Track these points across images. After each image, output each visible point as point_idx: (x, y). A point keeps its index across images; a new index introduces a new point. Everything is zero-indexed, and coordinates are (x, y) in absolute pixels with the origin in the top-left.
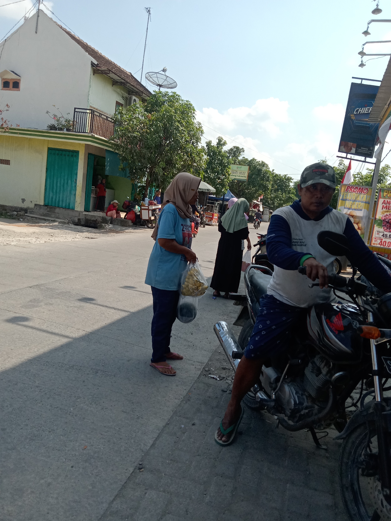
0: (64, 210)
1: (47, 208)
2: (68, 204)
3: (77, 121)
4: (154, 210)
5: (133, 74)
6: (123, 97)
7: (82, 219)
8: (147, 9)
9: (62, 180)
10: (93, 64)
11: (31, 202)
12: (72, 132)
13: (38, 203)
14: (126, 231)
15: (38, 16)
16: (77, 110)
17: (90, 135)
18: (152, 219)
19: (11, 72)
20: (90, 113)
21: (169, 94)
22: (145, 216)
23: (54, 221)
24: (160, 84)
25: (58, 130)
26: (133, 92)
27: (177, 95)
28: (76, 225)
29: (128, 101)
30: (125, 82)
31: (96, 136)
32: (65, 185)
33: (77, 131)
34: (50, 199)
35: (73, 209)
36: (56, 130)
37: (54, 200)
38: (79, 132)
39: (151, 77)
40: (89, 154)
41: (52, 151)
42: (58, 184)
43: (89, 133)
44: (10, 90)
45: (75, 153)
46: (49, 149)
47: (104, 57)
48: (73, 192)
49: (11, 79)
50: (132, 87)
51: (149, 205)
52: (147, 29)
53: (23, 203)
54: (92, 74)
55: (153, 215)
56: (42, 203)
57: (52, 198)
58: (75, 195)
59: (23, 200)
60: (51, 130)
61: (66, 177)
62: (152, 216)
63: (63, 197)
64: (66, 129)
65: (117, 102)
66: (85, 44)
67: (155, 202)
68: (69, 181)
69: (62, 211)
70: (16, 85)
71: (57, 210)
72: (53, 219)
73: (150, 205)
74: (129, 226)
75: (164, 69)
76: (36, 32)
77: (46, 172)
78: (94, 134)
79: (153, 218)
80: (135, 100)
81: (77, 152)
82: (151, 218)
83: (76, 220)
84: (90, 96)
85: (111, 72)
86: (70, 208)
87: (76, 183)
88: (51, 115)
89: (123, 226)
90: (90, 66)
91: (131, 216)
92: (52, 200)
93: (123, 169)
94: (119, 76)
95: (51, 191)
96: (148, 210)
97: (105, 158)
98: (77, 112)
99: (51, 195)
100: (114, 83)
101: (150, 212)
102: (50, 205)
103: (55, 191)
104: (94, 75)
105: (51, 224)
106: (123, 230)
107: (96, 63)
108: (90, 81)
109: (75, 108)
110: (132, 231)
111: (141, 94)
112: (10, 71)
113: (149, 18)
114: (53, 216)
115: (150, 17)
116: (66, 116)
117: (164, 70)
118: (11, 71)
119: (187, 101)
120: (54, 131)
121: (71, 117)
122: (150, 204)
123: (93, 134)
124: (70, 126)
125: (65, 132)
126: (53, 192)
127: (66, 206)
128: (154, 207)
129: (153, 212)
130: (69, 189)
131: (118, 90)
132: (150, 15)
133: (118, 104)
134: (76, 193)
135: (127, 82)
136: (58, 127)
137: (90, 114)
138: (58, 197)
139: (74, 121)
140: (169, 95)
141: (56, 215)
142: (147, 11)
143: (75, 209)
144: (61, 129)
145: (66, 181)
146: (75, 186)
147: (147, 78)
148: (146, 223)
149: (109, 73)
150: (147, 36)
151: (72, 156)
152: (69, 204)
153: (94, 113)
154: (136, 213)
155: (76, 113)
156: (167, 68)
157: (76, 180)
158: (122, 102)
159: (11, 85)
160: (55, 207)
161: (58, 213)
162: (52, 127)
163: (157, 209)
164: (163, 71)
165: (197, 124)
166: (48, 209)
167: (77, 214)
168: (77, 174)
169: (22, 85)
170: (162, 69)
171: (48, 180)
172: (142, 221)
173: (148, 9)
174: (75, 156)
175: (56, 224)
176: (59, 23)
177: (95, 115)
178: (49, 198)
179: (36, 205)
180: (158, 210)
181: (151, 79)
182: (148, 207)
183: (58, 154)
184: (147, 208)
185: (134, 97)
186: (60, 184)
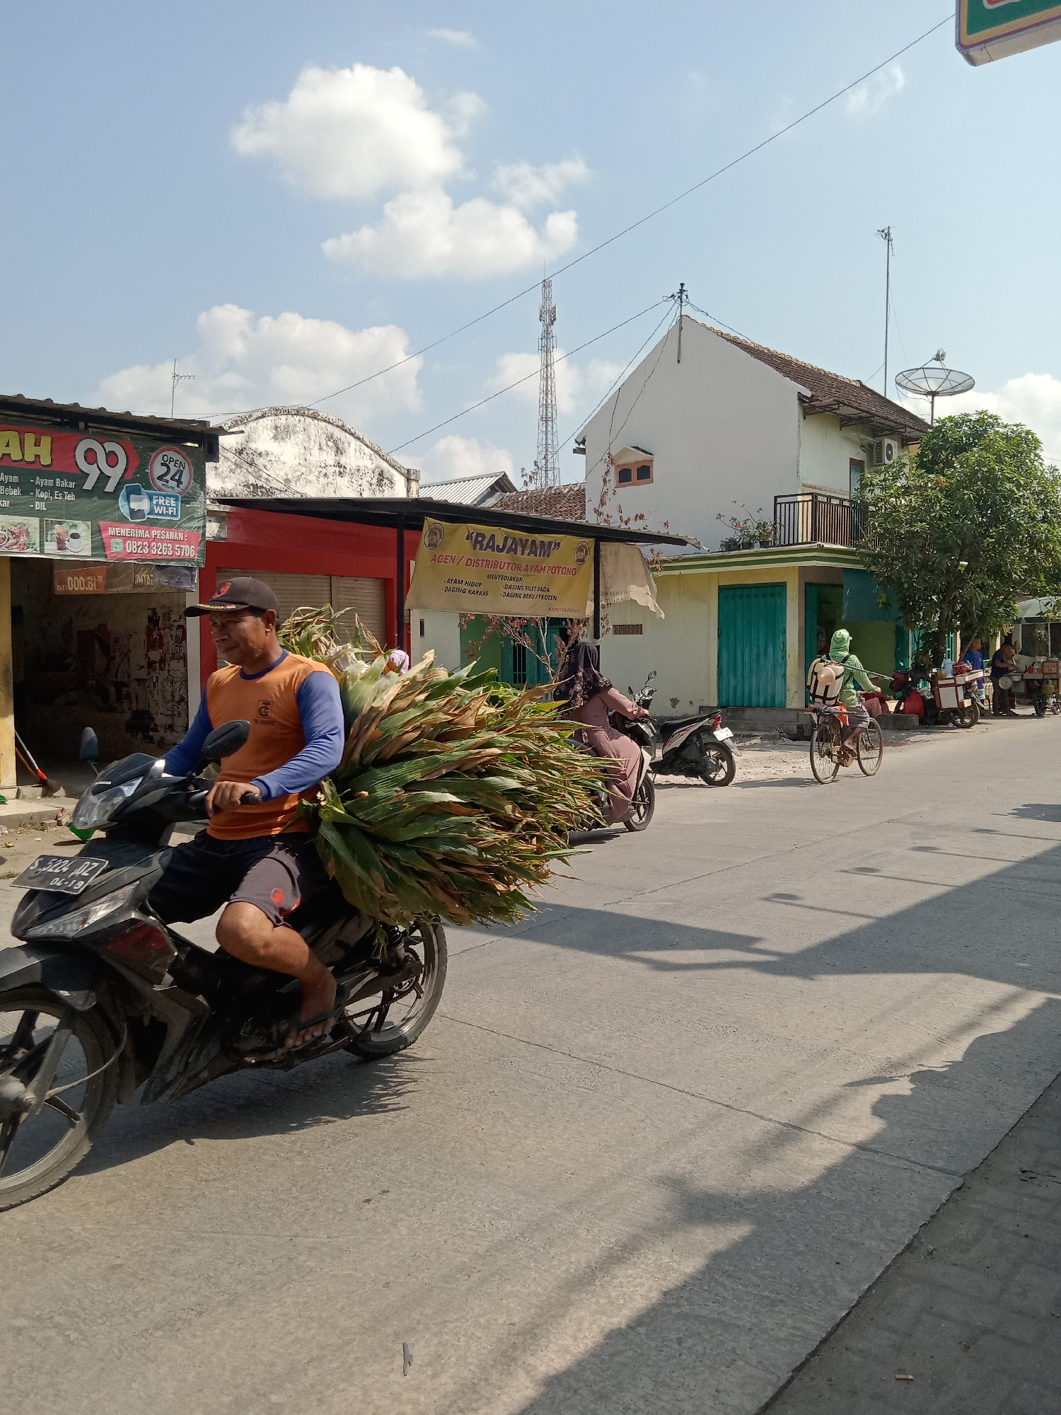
0: (763, 710)
1: (727, 711)
2: (769, 697)
3: (783, 523)
4: (967, 686)
5: (864, 383)
6: (862, 446)
7: (806, 725)
8: (883, 231)
9: (755, 649)
10: (801, 398)
11: (691, 703)
12: (774, 546)
13: (705, 704)
14: (912, 739)
15: (681, 329)
16: (779, 500)
17: (814, 545)
18: (966, 706)
19: (634, 449)
20: (810, 501)
21: (970, 418)
22: (948, 699)
23: (750, 737)
24: (934, 390)
25: (743, 549)
26: (883, 430)
27: (991, 417)
28: (794, 740)
29: (874, 455)
30: (869, 415)
31: (826, 546)
32: (762, 658)
33: (782, 543)
34: (731, 689)
35: (782, 707)
36: (738, 548)
37: (739, 692)
38: (789, 545)
39: (910, 378)
40: (808, 585)
41: (726, 593)
42: (747, 659)
43: (810, 543)
44: (632, 485)
45: (778, 589)
46: (722, 589)
47: (803, 365)
48: (780, 671)
49: (634, 463)
50: (882, 421)
51: (954, 674)
52: (888, 274)
53: (674, 706)
54: (802, 418)
55: (967, 696)
56: (714, 703)
57: (735, 689)
58: (784, 675)
59: (674, 702)
60: (729, 549)
61: (762, 643)
62: (965, 698)
63: (758, 683)
64: (760, 542)
65: (851, 460)
66: (766, 351)
67: (969, 666)
68: (770, 649)
69: (759, 712)
70: (644, 472)
71: (749, 713)
72: (747, 733)
73: (957, 674)
74: (914, 729)
75: (938, 355)
76: (679, 361)
77: (719, 635)
78: (822, 544)
79: (967, 703)
80: (890, 447)
81: (783, 585)
82: (963, 703)
83: (794, 729)
84: (800, 463)
85: (841, 405)
86: (774, 705)
87: (784, 650)
88: (727, 520)
89: (900, 729)
90: (797, 402)
91: (917, 705)
92: (735, 693)
93: (887, 605)
94: (857, 409)
95: (732, 677)
96: (956, 685)
97: (842, 586)
98: (780, 503)
99: (732, 684)
100: (845, 423)
101: (960, 690)
102: (731, 703)
103: (739, 673)
104: (805, 418)
105: (747, 743)
106: (903, 738)
107: (808, 393)
108: (799, 431)
109: (776, 498)
110: (925, 737)
111: (903, 430)
112: (631, 448)
113: (890, 250)
114: (743, 726)
115: (890, 246)
116: (758, 518)
117: (939, 358)
118: (634, 447)
119: (1017, 426)
120: (737, 551)
121: (768, 517)
122: (958, 671)
123: (819, 543)
124: (768, 536)
125: (757, 548)
126: (735, 676)
127: (766, 701)
128: (968, 678)
129: (966, 689)
130: (770, 665)
131: (854, 435)
132: (890, 242)
133: (856, 465)
134: (785, 671)
135: (873, 415)
136: (741, 542)
137: (810, 503)
138: (746, 685)
139: (775, 524)
140: (971, 420)
141: (748, 724)
142: (883, 234)
143: (788, 707)
144: (750, 545)
145: (762, 649)
146: (784, 657)
147: (899, 384)
148: (950, 716)
149: (838, 409)
150: (889, 291)
151: (772, 595)
152: (773, 698)
153: (816, 498)
154: (923, 698)
155: (778, 506)
156: (945, 350)
157: (784, 644)
158: (861, 456)
159: (634, 474)
160: (743, 708)
161: (751, 720)
162: (730, 545)
163: (974, 680)
164: (935, 359)
165: (1048, 471)
166: (729, 714)
167: (793, 716)
168: (784, 632)
169: (656, 472)
170: (934, 354)
171: (724, 652)
172: (941, 713)
173: (886, 231)
174: (780, 594)
175: (757, 741)
176: (717, 327)
177: (820, 502)
178: (729, 689)
179: (701, 708)
180: (976, 683)
181: (910, 385)
182: (955, 680)
183: (741, 597)
184: (952, 681)
185: (887, 441)
186: (750, 655)
